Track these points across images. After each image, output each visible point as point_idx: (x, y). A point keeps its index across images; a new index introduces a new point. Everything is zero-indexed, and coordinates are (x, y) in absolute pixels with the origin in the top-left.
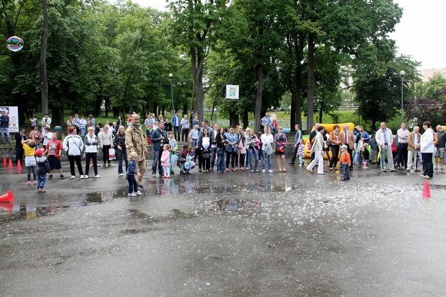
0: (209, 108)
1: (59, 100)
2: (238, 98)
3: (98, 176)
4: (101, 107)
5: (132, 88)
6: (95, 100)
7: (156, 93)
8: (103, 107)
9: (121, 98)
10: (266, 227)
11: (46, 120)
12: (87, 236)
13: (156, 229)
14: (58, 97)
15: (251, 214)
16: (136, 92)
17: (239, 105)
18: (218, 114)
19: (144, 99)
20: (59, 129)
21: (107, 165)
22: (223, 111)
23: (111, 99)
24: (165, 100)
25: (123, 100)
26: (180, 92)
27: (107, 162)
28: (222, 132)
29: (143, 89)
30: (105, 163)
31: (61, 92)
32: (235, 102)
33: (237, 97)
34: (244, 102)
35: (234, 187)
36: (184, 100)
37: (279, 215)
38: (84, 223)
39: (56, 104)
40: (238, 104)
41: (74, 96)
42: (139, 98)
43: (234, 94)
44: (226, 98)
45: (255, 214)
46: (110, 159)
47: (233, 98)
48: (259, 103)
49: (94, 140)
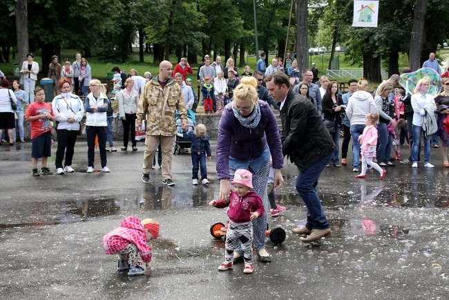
0: (327, 46)
1: (52, 32)
2: (376, 26)
3: (106, 169)
4: (133, 46)
5: (182, 10)
6: (119, 31)
7: (226, 20)
8: (136, 45)
9: (163, 28)
10: (393, 278)
11: (30, 67)
12: (51, 282)
13: (182, 271)
14: (48, 25)
15: (369, 249)
16: (190, 17)
17: (379, 39)
18: (342, 56)
19: (205, 29)
20: (48, 84)
21: (130, 148)
22: (352, 52)
23: (146, 30)
24: (242, 32)
25: (167, 33)
26: (272, 17)
27: (130, 143)
28: (334, 89)
29: (203, 12)
30: (126, 145)
31: (54, 16)
32: (370, 33)
33: (374, 23)
34: (388, 33)
35: (349, 195)
36: (278, 31)
37: (427, 254)
38: (55, 257)
39: (47, 38)
40: (376, 38)
41: (79, 25)
42: (196, 29)
43: (369, 17)
44: (354, 25)
45: (375, 250)
46: (137, 138)
47: (366, 25)
48: (418, 34)
49: (101, 104)
